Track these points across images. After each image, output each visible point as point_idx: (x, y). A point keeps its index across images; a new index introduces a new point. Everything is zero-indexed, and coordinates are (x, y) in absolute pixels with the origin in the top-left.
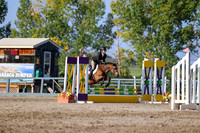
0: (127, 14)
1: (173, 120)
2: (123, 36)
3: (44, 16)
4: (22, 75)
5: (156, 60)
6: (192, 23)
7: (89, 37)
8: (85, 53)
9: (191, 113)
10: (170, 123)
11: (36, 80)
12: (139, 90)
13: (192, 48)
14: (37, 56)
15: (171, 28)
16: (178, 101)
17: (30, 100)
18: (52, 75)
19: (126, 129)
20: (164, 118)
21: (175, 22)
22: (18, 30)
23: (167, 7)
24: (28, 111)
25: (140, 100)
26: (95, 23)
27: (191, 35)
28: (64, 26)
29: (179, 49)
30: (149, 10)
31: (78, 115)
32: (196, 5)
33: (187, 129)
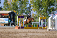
0: (35, 4)
1: (48, 34)
2: (34, 10)
3: (11, 4)
4: (5, 21)
5: (43, 17)
6: (53, 6)
7: (24, 10)
8: (23, 15)
9: (53, 32)
10: (47, 35)
11: (9, 23)
12: (38, 25)
13: (53, 13)
14: (9, 16)
15: (47, 8)
16: (49, 29)
17: (7, 28)
18: (13, 21)
19: (35, 36)
20: (46, 34)
21: (48, 6)
22: (4, 8)
23: (46, 2)
24: (6, 31)
25: (39, 28)
26: (26, 6)
27: (53, 10)
28: (17, 7)
29: (50, 14)
30: (41, 3)
31: (21, 33)
32: (54, 1)
33: (52, 37)
